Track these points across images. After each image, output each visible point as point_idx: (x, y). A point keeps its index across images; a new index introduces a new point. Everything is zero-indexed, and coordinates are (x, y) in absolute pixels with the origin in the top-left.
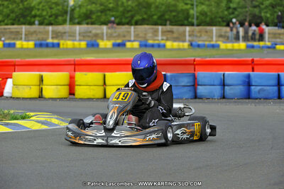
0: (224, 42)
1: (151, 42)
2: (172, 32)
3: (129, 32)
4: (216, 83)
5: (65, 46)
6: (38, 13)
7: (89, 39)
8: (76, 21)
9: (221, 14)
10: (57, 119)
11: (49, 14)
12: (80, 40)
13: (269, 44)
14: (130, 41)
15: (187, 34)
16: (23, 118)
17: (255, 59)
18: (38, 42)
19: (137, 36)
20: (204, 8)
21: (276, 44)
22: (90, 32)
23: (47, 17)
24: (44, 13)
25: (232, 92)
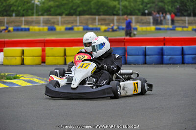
0: (140, 26)
1: (90, 27)
2: (104, 20)
3: (76, 20)
4: (140, 54)
5: (33, 30)
6: (15, 8)
7: (49, 25)
8: (40, 13)
9: (137, 8)
10: (37, 78)
11: (23, 9)
12: (43, 26)
13: (171, 27)
14: (77, 26)
15: (115, 21)
16: (15, 78)
17: (166, 37)
18: (16, 28)
19: (81, 23)
20: (126, 3)
21: (176, 27)
22: (50, 21)
23: (21, 11)
24: (19, 8)
25: (151, 59)
